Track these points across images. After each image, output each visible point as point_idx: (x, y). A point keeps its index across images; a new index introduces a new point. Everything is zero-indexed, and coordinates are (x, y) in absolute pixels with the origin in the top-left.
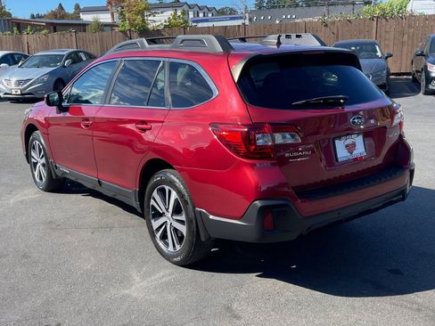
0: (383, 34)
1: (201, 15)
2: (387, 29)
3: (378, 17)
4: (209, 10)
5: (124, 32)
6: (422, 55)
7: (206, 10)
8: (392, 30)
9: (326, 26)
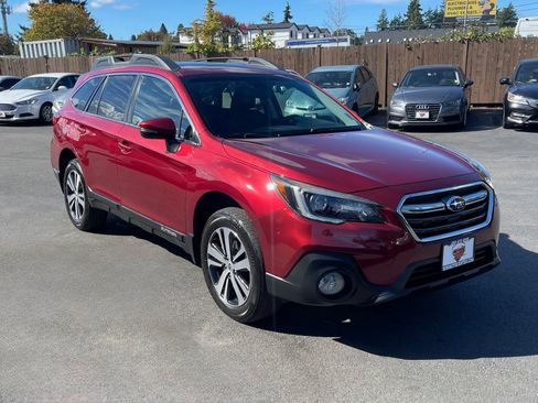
0: (474, 59)
1: (300, 37)
2: (480, 53)
3: (469, 40)
4: (320, 31)
5: (192, 54)
6: (507, 82)
7: (316, 32)
8: (485, 55)
9: (410, 49)
